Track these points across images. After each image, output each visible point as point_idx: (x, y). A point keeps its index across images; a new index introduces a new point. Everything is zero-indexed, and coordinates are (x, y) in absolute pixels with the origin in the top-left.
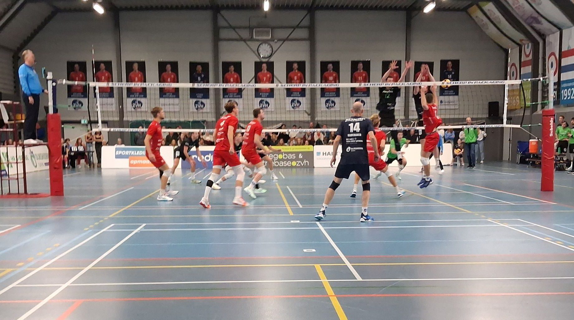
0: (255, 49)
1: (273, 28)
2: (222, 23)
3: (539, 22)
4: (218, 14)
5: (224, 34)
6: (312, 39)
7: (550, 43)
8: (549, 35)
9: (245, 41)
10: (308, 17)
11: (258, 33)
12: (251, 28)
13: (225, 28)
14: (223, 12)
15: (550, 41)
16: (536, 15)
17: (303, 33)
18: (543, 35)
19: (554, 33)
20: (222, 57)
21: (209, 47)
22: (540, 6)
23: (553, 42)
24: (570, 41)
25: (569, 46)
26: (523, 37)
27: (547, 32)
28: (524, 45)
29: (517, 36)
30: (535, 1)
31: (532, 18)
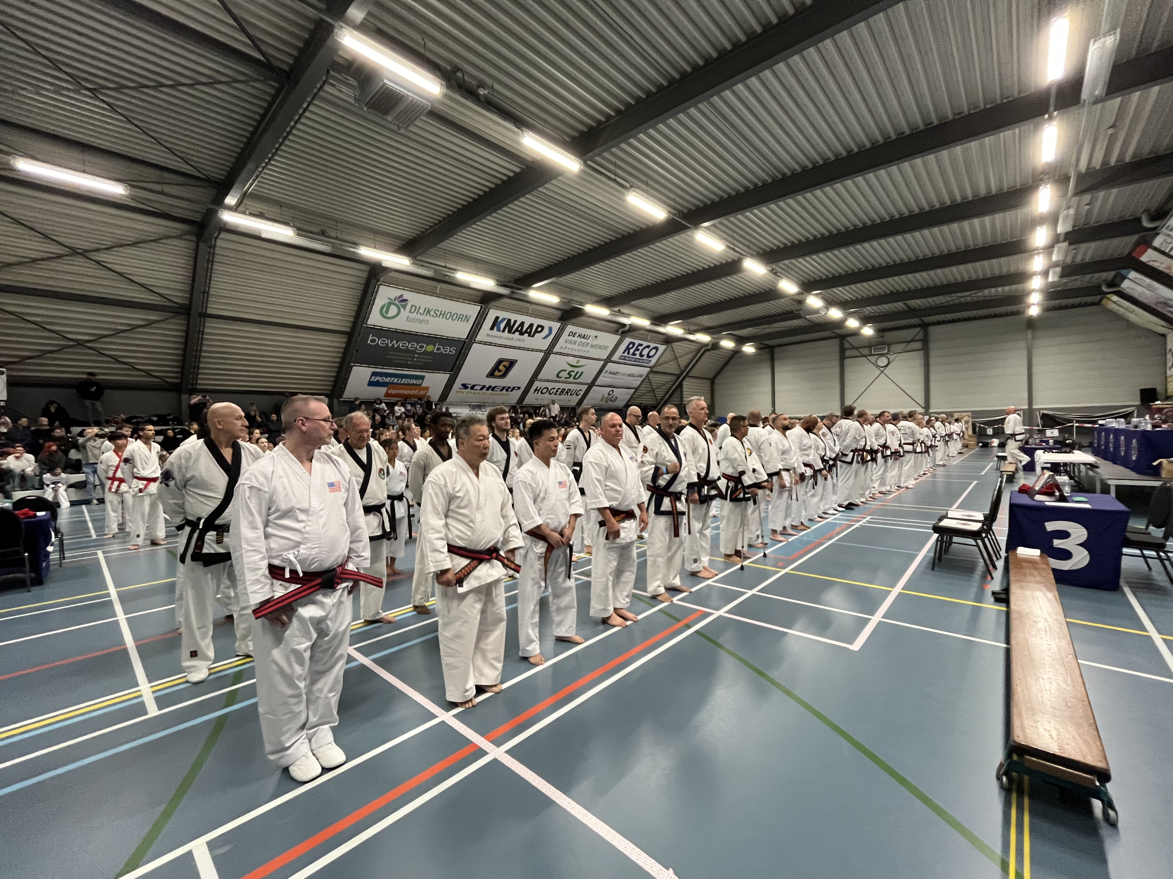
0: (874, 361)
1: (889, 345)
2: (847, 345)
4: (844, 341)
5: (848, 353)
6: (925, 349)
9: (865, 356)
10: (922, 332)
11: (876, 350)
12: (870, 347)
14: (849, 339)
17: (918, 345)
20: (847, 369)
21: (837, 363)
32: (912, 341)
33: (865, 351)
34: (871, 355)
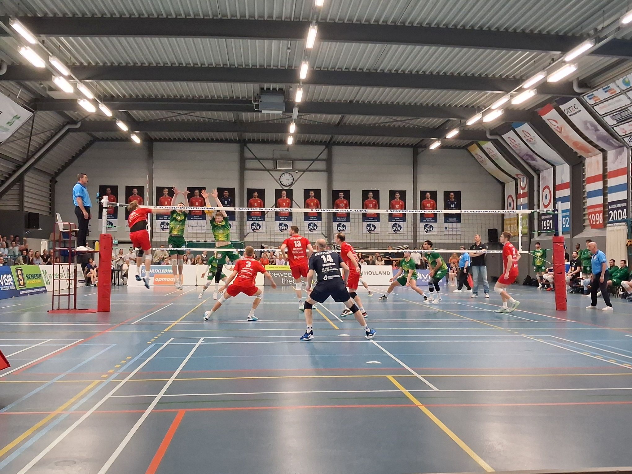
0: (278, 178)
1: (294, 160)
2: (248, 154)
3: (534, 159)
4: (245, 147)
5: (250, 164)
6: (329, 171)
7: (544, 178)
8: (543, 170)
9: (268, 171)
10: (326, 151)
11: (281, 165)
12: (274, 160)
13: (250, 159)
14: (249, 145)
15: (544, 175)
16: (531, 153)
17: (322, 165)
18: (538, 170)
19: (547, 169)
20: (247, 184)
21: (235, 175)
22: (535, 145)
23: (547, 177)
24: (563, 176)
25: (562, 180)
26: (519, 172)
27: (541, 168)
28: (520, 179)
29: (514, 171)
30: (530, 141)
31: (527, 155)
32: (316, 159)
33: (269, 165)
34: (275, 169)
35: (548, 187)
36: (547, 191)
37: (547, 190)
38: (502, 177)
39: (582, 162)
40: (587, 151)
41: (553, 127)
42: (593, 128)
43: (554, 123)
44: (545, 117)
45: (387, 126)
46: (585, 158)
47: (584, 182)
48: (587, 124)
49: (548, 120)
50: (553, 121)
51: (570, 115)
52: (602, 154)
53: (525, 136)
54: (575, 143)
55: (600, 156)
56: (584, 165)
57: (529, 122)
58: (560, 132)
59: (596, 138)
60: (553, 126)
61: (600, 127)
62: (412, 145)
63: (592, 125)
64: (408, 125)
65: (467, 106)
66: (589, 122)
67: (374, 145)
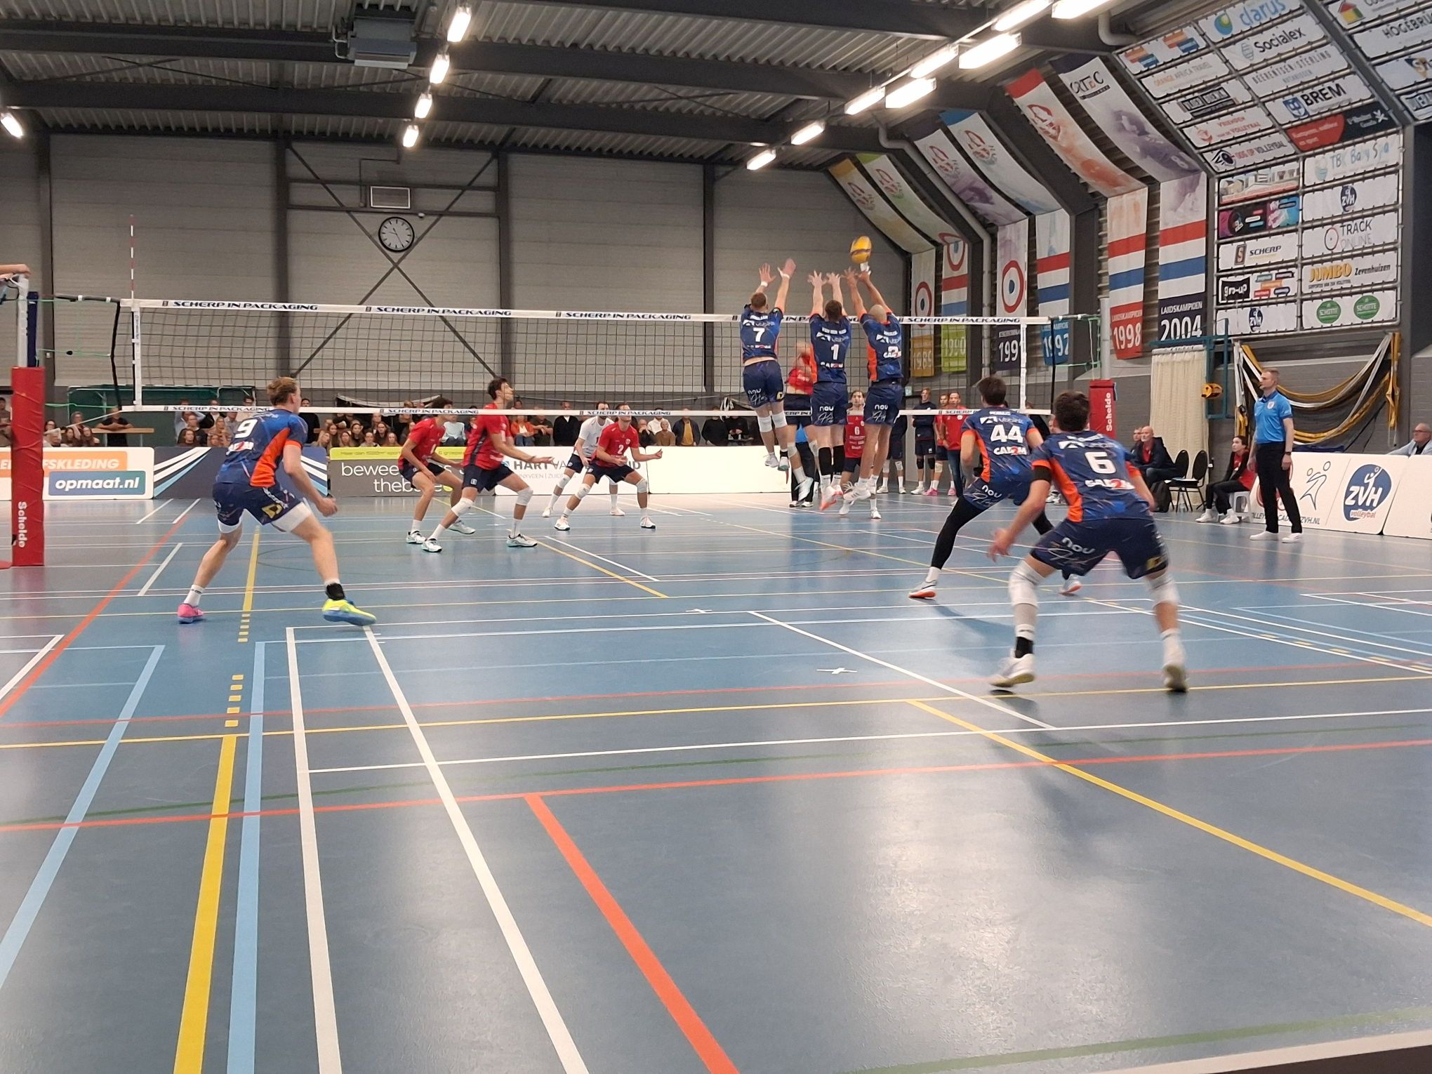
0: (373, 230)
1: (414, 186)
3: (987, 200)
4: (289, 151)
5: (299, 193)
6: (502, 216)
7: (1007, 242)
8: (1004, 225)
9: (349, 211)
10: (493, 167)
11: (381, 196)
12: (363, 185)
13: (301, 180)
14: (300, 147)
15: (1008, 237)
16: (980, 184)
17: (484, 201)
18: (992, 225)
19: (1016, 222)
20: (296, 244)
21: (264, 218)
22: (993, 167)
23: (1014, 241)
24: (1053, 239)
25: (1051, 249)
26: (949, 228)
27: (1002, 220)
28: (948, 245)
29: (936, 224)
30: (983, 156)
31: (972, 189)
32: (470, 186)
33: (350, 196)
34: (365, 209)
35: (1014, 264)
36: (1013, 274)
37: (1013, 270)
38: (907, 238)
39: (1097, 205)
40: (1114, 183)
41: (1039, 125)
42: (1134, 127)
43: (1044, 115)
44: (1022, 101)
45: (649, 108)
46: (1107, 199)
47: (1101, 252)
48: (1121, 119)
49: (1031, 107)
50: (1041, 111)
51: (1084, 97)
52: (1147, 189)
53: (972, 144)
54: (1088, 165)
55: (1143, 194)
56: (1101, 214)
57: (985, 113)
58: (1055, 138)
59: (1138, 150)
60: (1040, 121)
61: (1149, 127)
62: (702, 157)
63: (1133, 121)
64: (702, 107)
65: (845, 69)
66: (1128, 114)
67: (611, 154)
